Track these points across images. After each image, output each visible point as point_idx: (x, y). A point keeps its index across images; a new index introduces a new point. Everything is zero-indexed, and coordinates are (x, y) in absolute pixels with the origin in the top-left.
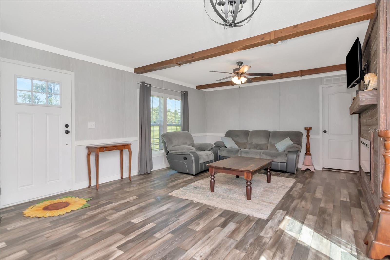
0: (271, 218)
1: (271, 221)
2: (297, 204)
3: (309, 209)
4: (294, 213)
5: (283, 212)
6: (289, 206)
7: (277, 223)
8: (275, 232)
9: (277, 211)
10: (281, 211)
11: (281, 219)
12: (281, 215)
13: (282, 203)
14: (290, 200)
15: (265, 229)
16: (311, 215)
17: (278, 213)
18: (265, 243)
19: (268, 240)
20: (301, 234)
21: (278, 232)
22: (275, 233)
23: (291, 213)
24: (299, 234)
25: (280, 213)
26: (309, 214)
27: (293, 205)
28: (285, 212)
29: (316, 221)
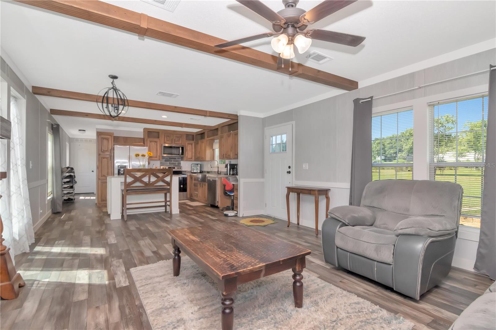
0: (126, 272)
1: (125, 271)
2: (110, 310)
3: (88, 308)
4: (106, 290)
5: (120, 285)
6: (120, 299)
7: (117, 272)
8: (112, 266)
9: (129, 282)
10: (124, 285)
11: (116, 277)
12: (120, 281)
13: (135, 297)
14: (127, 311)
15: (122, 263)
16: (82, 301)
17: (125, 281)
18: (113, 257)
19: (112, 259)
20: (88, 274)
21: (109, 266)
22: (111, 264)
23: (110, 288)
24: (90, 274)
25: (122, 282)
26: (85, 300)
27: (116, 304)
28: (119, 287)
29: (73, 294)
